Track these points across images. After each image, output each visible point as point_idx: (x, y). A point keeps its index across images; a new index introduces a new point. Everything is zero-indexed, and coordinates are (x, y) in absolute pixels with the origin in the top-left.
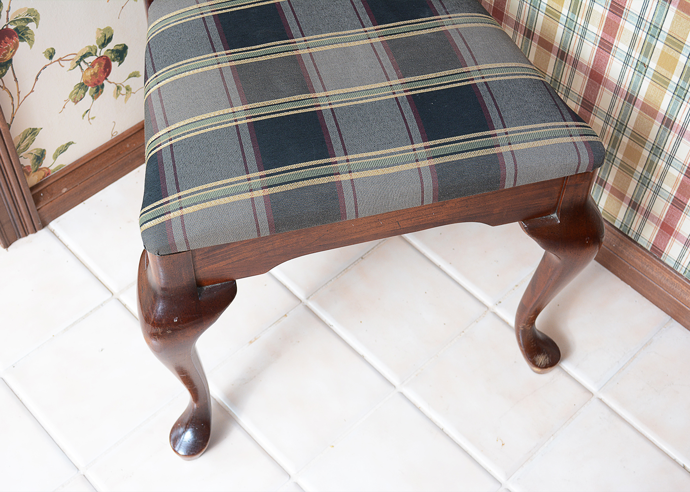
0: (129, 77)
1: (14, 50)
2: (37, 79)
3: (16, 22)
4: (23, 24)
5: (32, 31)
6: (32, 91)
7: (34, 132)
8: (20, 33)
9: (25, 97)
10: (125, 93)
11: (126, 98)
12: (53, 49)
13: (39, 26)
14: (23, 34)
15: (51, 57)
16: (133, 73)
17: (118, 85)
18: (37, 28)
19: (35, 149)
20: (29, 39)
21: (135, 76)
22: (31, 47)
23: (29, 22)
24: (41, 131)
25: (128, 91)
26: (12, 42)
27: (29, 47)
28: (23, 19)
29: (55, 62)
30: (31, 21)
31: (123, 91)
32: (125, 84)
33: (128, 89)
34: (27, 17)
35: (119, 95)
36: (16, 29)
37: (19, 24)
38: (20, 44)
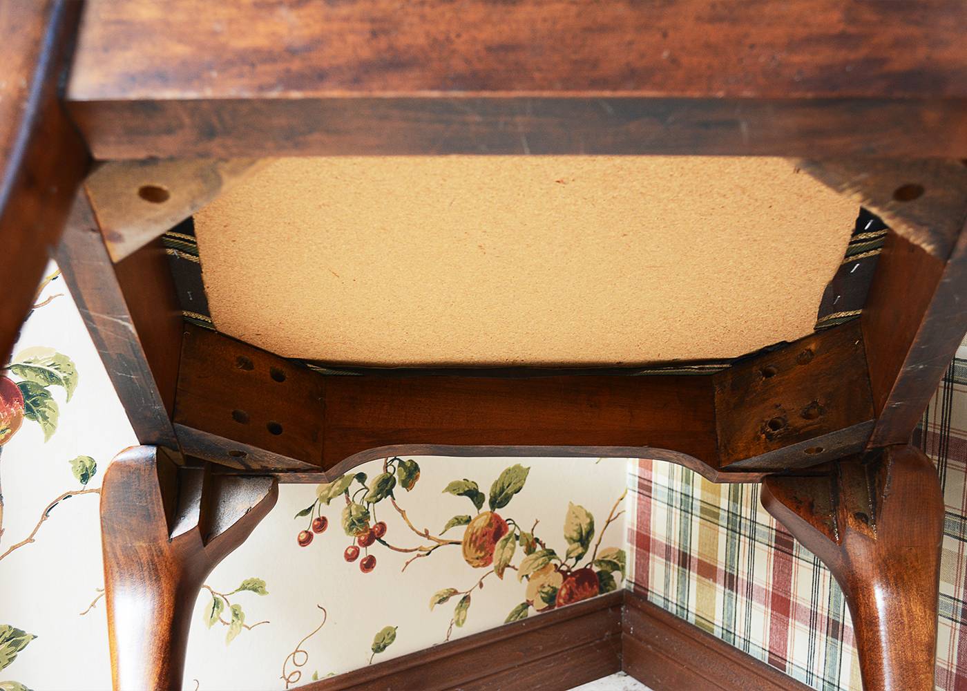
0: (243, 588)
1: (9, 431)
2: (46, 514)
3: (27, 371)
4: (39, 380)
5: (55, 405)
6: (30, 540)
7: (15, 639)
8: (29, 397)
9: (14, 548)
10: (230, 622)
11: (231, 633)
12: (92, 460)
13: (72, 399)
14: (34, 403)
15: (85, 478)
16: (252, 580)
17: (217, 596)
18: (67, 401)
19: (10, 683)
20: (45, 418)
21: (255, 590)
22: (48, 437)
23: (52, 382)
24: (32, 642)
25: (235, 619)
26: (8, 411)
27: (43, 435)
28: (43, 371)
29: (91, 491)
30: (58, 381)
31: (226, 614)
32: (233, 600)
33: (236, 614)
34: (51, 369)
35: (214, 621)
36: (23, 386)
37: (31, 377)
38: (26, 422)
